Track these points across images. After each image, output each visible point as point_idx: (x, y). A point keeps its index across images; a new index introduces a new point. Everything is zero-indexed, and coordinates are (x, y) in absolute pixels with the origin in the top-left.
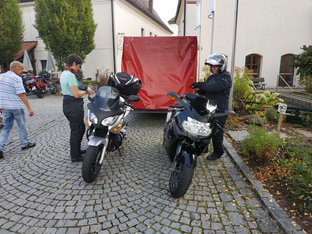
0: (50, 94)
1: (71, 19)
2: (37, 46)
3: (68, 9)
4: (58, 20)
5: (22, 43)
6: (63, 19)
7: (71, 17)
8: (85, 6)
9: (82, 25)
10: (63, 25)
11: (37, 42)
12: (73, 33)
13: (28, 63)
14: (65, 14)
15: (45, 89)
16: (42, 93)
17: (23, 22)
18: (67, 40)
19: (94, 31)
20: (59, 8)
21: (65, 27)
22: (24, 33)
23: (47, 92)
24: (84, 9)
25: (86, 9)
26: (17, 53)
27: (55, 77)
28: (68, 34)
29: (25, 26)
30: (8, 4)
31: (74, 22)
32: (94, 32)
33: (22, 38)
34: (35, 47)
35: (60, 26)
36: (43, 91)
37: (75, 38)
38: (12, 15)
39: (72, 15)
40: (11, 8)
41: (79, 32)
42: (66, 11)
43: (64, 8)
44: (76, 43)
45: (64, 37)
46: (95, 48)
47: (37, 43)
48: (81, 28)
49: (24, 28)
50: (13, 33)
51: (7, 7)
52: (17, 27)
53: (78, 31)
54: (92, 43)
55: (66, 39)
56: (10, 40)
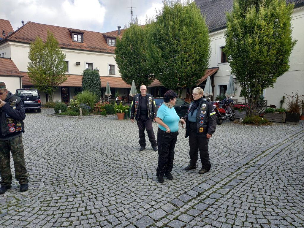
0: (228, 121)
1: (265, 38)
2: (219, 71)
3: (263, 27)
4: (250, 41)
5: (206, 69)
6: (257, 38)
7: (266, 35)
8: (284, 21)
9: (278, 43)
10: (256, 45)
11: (219, 67)
12: (266, 54)
13: (209, 88)
14: (260, 33)
15: (225, 115)
16: (221, 119)
17: (211, 49)
18: (257, 62)
19: (291, 49)
20: (253, 28)
21: (257, 47)
22: (209, 60)
23: (226, 119)
24: (281, 25)
25: (284, 24)
26: (201, 78)
27: (234, 103)
28: (260, 55)
29: (211, 53)
30: (200, 35)
31: (268, 41)
32: (291, 51)
33: (207, 64)
34: (216, 73)
35: (252, 46)
36: (223, 117)
37: (268, 59)
38: (202, 44)
39: (267, 33)
40: (202, 38)
41: (273, 52)
42: (260, 29)
43: (259, 27)
44: (268, 64)
45: (254, 59)
46: (289, 70)
47: (218, 69)
48: (276, 47)
49: (210, 55)
50: (200, 60)
51: (200, 37)
52: (204, 55)
53: (271, 51)
54: (286, 63)
55: (256, 60)
56: (197, 67)
